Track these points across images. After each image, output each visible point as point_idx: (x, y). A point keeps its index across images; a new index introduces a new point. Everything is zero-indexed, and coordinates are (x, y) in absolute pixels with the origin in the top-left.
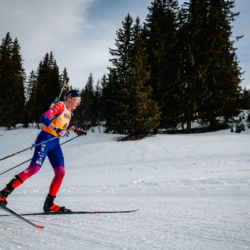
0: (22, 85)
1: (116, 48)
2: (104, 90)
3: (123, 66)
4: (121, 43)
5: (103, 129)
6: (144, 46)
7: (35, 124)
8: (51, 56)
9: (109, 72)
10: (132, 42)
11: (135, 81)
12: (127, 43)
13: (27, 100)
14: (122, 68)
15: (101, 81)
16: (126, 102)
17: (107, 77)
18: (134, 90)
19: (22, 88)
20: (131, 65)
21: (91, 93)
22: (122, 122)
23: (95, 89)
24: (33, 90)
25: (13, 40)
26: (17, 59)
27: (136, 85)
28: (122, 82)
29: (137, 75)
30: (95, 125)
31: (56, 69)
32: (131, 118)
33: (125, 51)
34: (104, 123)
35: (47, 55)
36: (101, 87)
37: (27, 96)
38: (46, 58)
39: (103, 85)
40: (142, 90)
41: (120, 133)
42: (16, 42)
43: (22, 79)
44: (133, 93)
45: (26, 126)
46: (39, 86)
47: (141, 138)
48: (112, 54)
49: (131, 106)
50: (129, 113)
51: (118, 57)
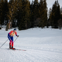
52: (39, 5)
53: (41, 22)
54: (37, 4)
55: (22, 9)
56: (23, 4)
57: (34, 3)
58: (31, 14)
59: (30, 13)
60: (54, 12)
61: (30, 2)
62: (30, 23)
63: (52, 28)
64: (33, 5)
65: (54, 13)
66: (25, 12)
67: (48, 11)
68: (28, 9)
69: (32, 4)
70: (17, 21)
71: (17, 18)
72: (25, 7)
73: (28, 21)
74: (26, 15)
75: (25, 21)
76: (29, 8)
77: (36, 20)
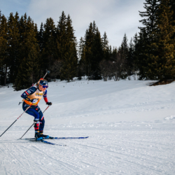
0: (75, 48)
1: (145, 10)
2: (137, 46)
3: (151, 25)
4: (149, 5)
5: (137, 77)
6: (169, 5)
7: (86, 77)
8: (94, 24)
9: (139, 31)
10: (158, 3)
11: (162, 36)
12: (154, 4)
13: (79, 60)
14: (151, 26)
15: (134, 39)
16: (156, 53)
17: (138, 35)
18: (161, 43)
19: (75, 51)
20: (158, 22)
21: (126, 49)
22: (153, 70)
23: (129, 46)
24: (83, 51)
25: (67, 17)
26: (70, 29)
27: (163, 39)
28: (151, 38)
29: (164, 30)
30: (131, 74)
31: (98, 34)
32: (161, 66)
33: (153, 11)
34: (138, 72)
35: (91, 24)
36: (134, 43)
37: (79, 57)
38: (91, 27)
39: (135, 42)
40: (170, 42)
41: (152, 79)
42: (69, 17)
43: (74, 45)
44: (162, 46)
45: (80, 79)
46: (87, 48)
47: (170, 82)
48: (142, 16)
49: (160, 57)
50: (158, 62)
51: (146, 18)
52: (57, 31)
53: (65, 68)
54: (52, 31)
55: (20, 41)
56: (21, 31)
57: (46, 29)
58: (41, 52)
59: (38, 51)
60: (89, 46)
61: (36, 27)
62: (40, 72)
63: (90, 79)
64: (45, 33)
65: (90, 48)
66: (27, 48)
67: (78, 45)
68: (34, 42)
69: (41, 30)
70: (8, 71)
71: (8, 62)
72: (26, 37)
73: (34, 68)
74: (29, 56)
75: (28, 68)
76: (35, 40)
77: (52, 64)
